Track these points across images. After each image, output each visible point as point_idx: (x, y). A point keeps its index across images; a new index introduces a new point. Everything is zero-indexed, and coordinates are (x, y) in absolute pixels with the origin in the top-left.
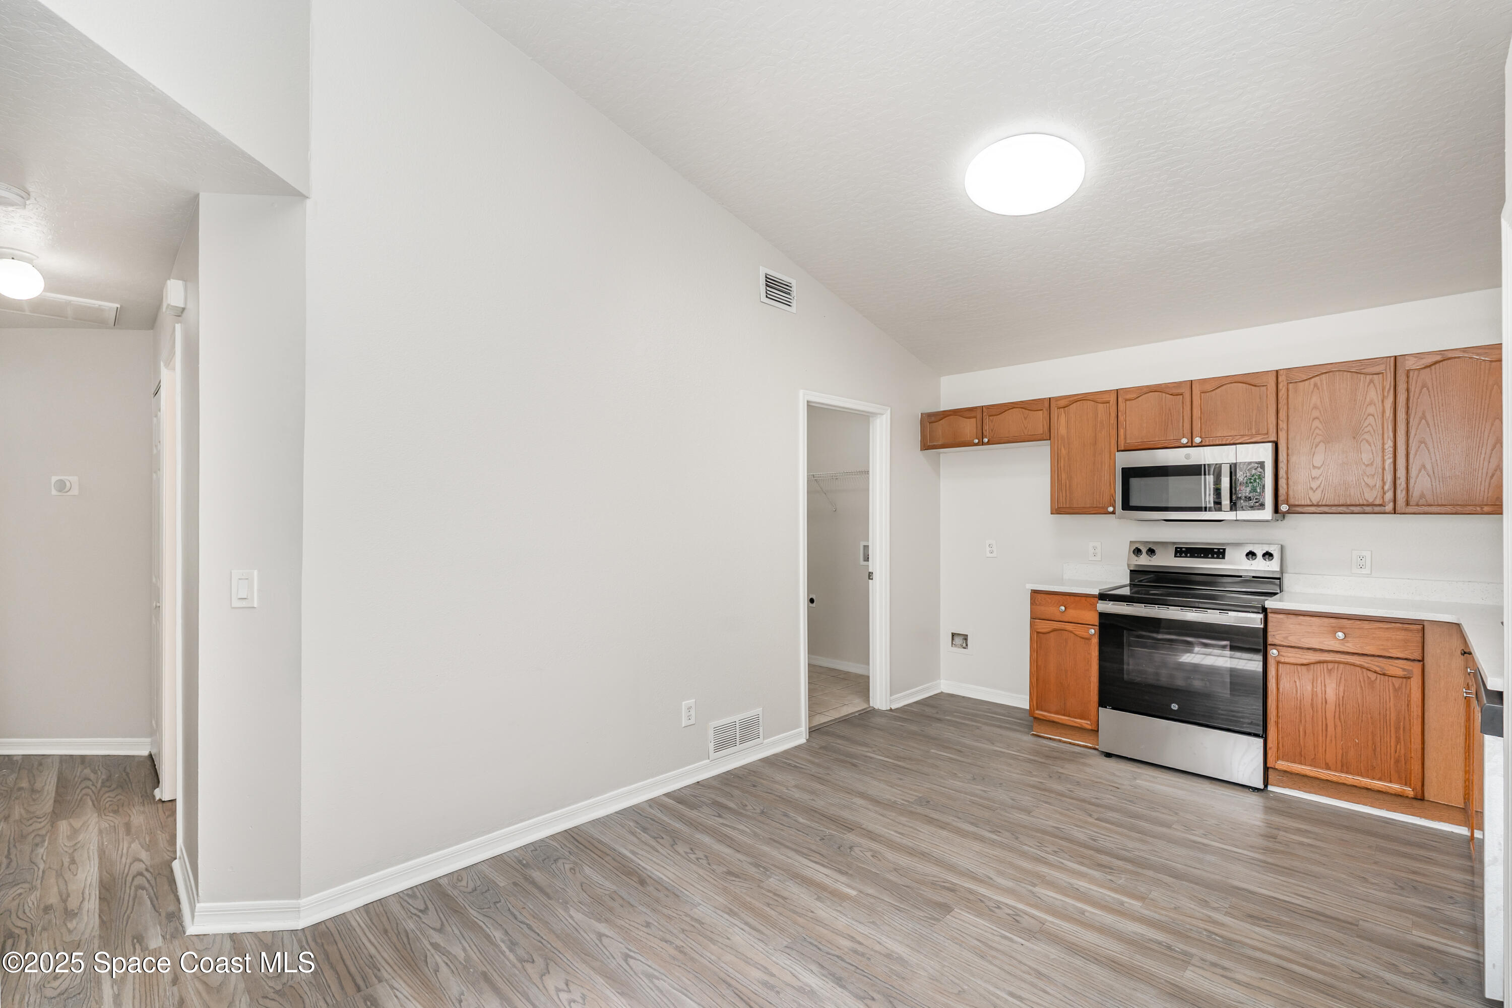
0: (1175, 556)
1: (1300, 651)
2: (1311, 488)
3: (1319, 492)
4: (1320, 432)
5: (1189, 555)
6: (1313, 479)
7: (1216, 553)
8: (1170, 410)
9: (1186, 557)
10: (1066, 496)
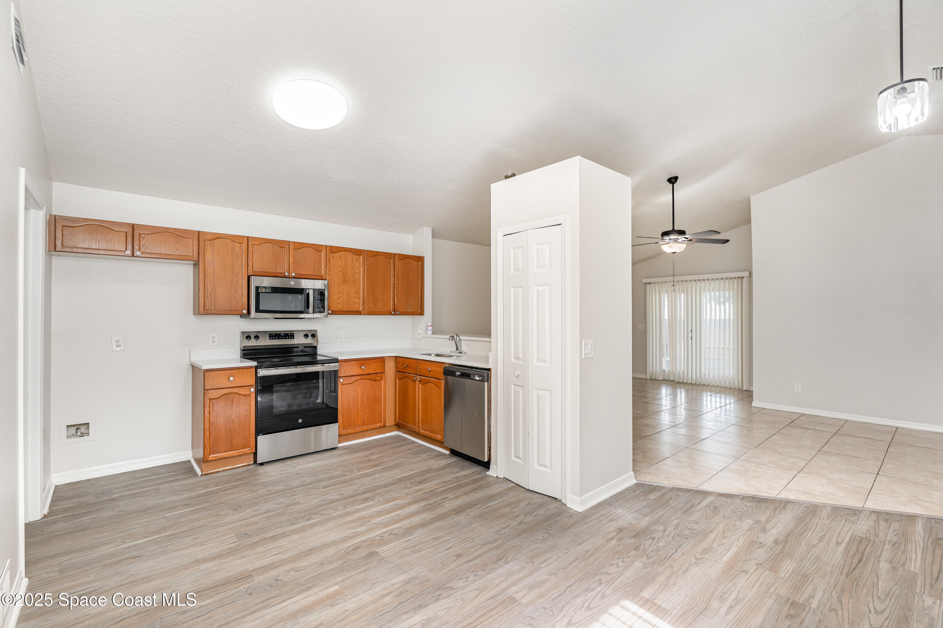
0: (270, 339)
1: (350, 377)
2: (338, 303)
3: (340, 305)
4: (341, 278)
5: (277, 338)
6: (339, 299)
7: (290, 336)
8: (278, 255)
9: (275, 339)
10: (211, 302)
